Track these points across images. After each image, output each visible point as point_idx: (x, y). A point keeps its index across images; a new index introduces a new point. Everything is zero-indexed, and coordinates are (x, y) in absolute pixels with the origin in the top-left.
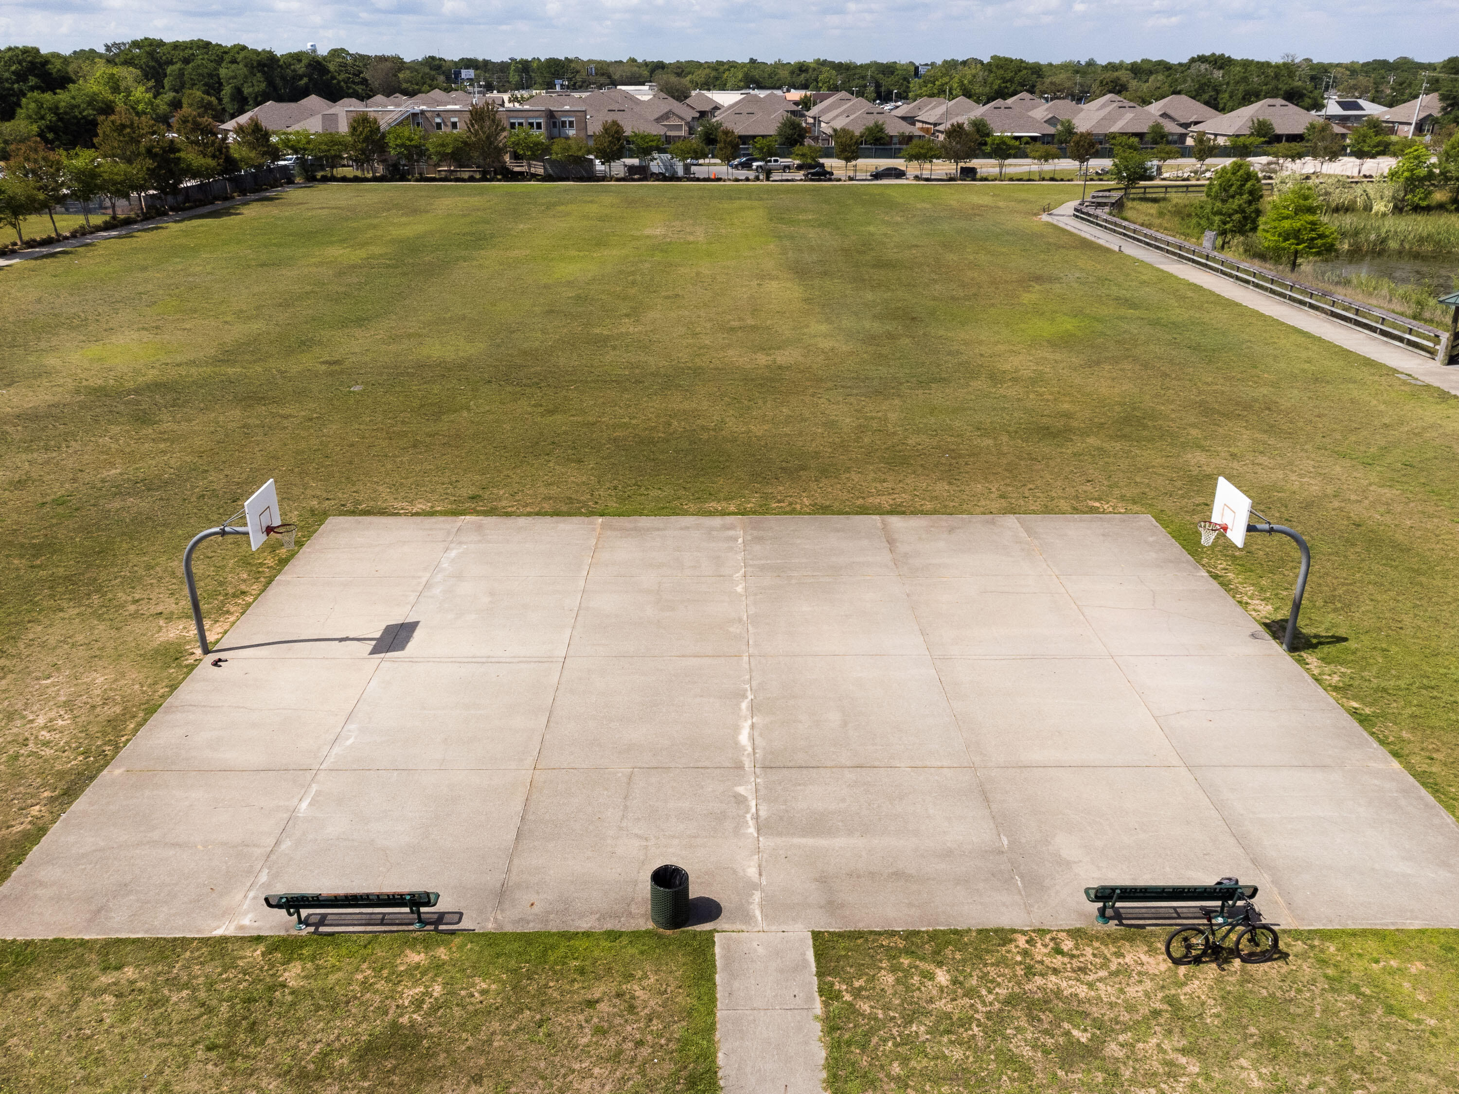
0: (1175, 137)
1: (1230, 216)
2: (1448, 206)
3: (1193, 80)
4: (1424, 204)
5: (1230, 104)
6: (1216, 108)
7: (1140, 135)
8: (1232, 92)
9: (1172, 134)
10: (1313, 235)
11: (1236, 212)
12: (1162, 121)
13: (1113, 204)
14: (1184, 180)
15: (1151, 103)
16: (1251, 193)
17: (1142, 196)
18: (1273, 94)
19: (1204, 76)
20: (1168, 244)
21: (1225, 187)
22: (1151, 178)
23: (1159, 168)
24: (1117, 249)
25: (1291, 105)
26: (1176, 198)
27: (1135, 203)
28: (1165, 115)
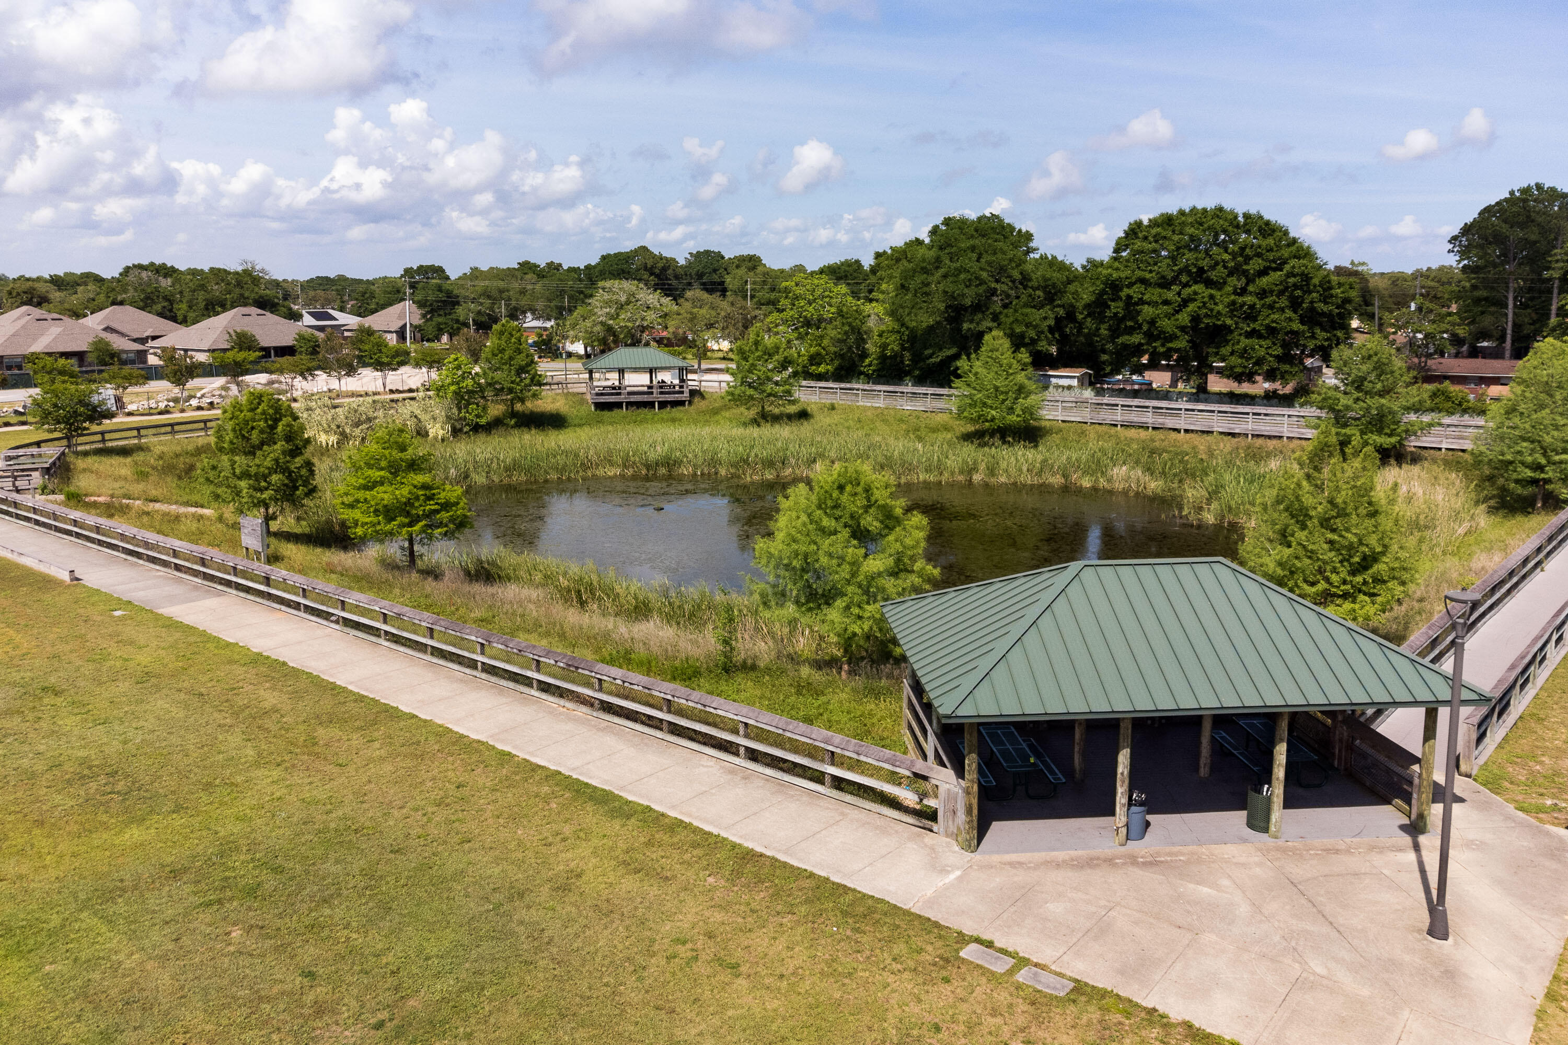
0: (132, 355)
1: (265, 477)
2: (508, 421)
3: (136, 290)
4: (483, 421)
5: (191, 315)
6: (174, 319)
7: (80, 356)
8: (190, 301)
9: (127, 352)
10: (431, 506)
11: (272, 471)
12: (104, 335)
13: (47, 471)
14: (160, 413)
15: (85, 316)
16: (289, 438)
17: (101, 446)
18: (242, 301)
19: (149, 284)
20: (175, 554)
21: (242, 431)
22: (110, 415)
23: (118, 400)
24: (66, 577)
25: (268, 314)
26: (160, 444)
27: (90, 460)
28: (108, 329)
